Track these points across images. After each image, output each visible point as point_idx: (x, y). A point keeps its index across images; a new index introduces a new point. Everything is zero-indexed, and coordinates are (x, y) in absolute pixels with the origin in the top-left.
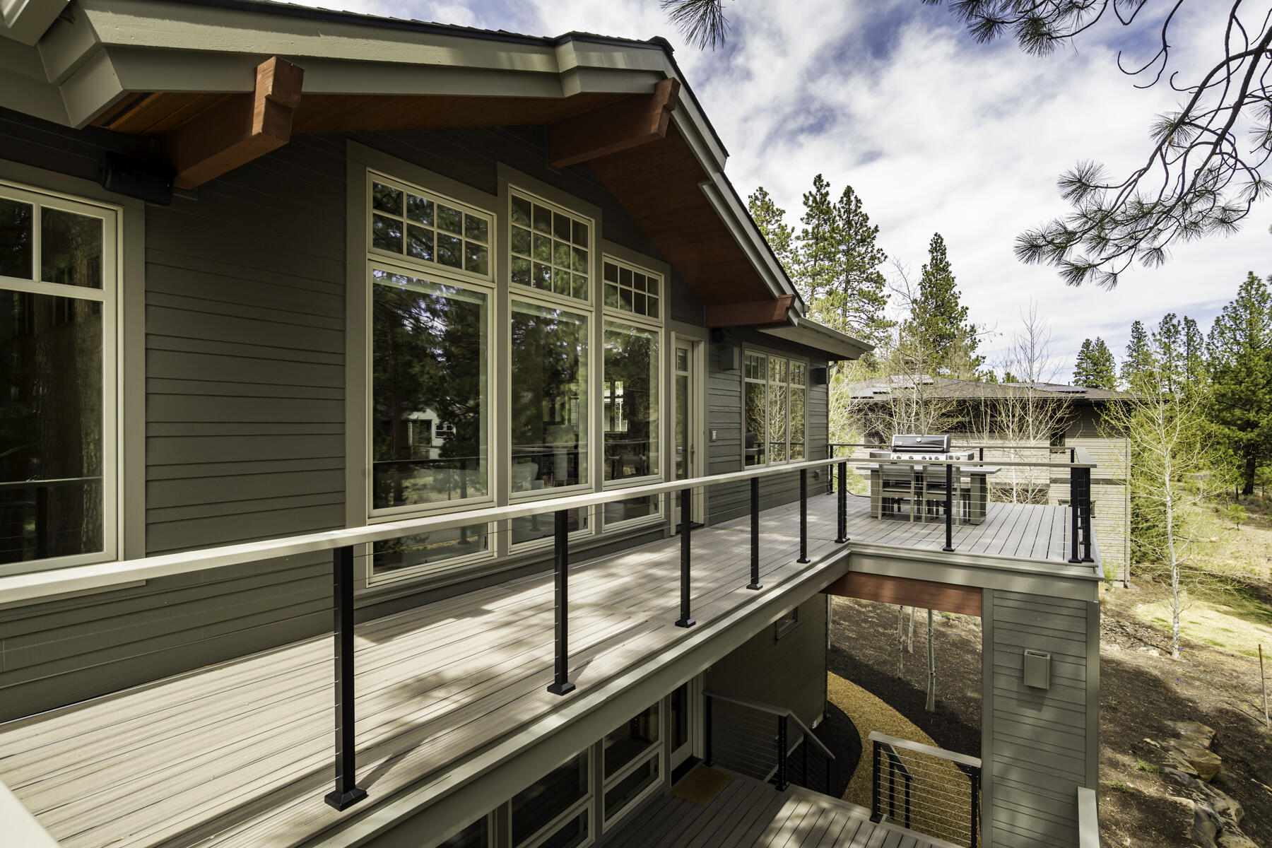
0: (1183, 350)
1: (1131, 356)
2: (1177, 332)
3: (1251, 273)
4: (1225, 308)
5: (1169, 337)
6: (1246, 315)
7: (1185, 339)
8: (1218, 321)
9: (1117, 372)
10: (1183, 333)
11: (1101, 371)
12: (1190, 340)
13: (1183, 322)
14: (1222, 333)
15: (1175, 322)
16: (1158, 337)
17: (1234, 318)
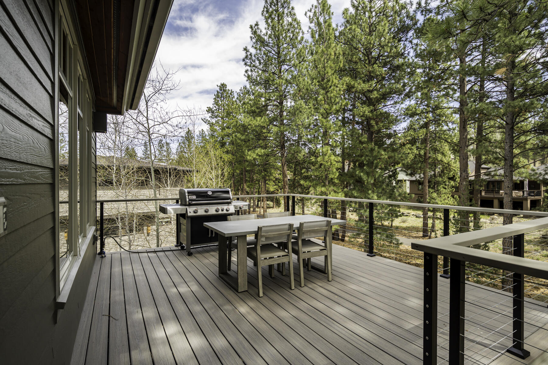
3: (189, 129)
10: (165, 147)
13: (165, 143)
17: (184, 143)
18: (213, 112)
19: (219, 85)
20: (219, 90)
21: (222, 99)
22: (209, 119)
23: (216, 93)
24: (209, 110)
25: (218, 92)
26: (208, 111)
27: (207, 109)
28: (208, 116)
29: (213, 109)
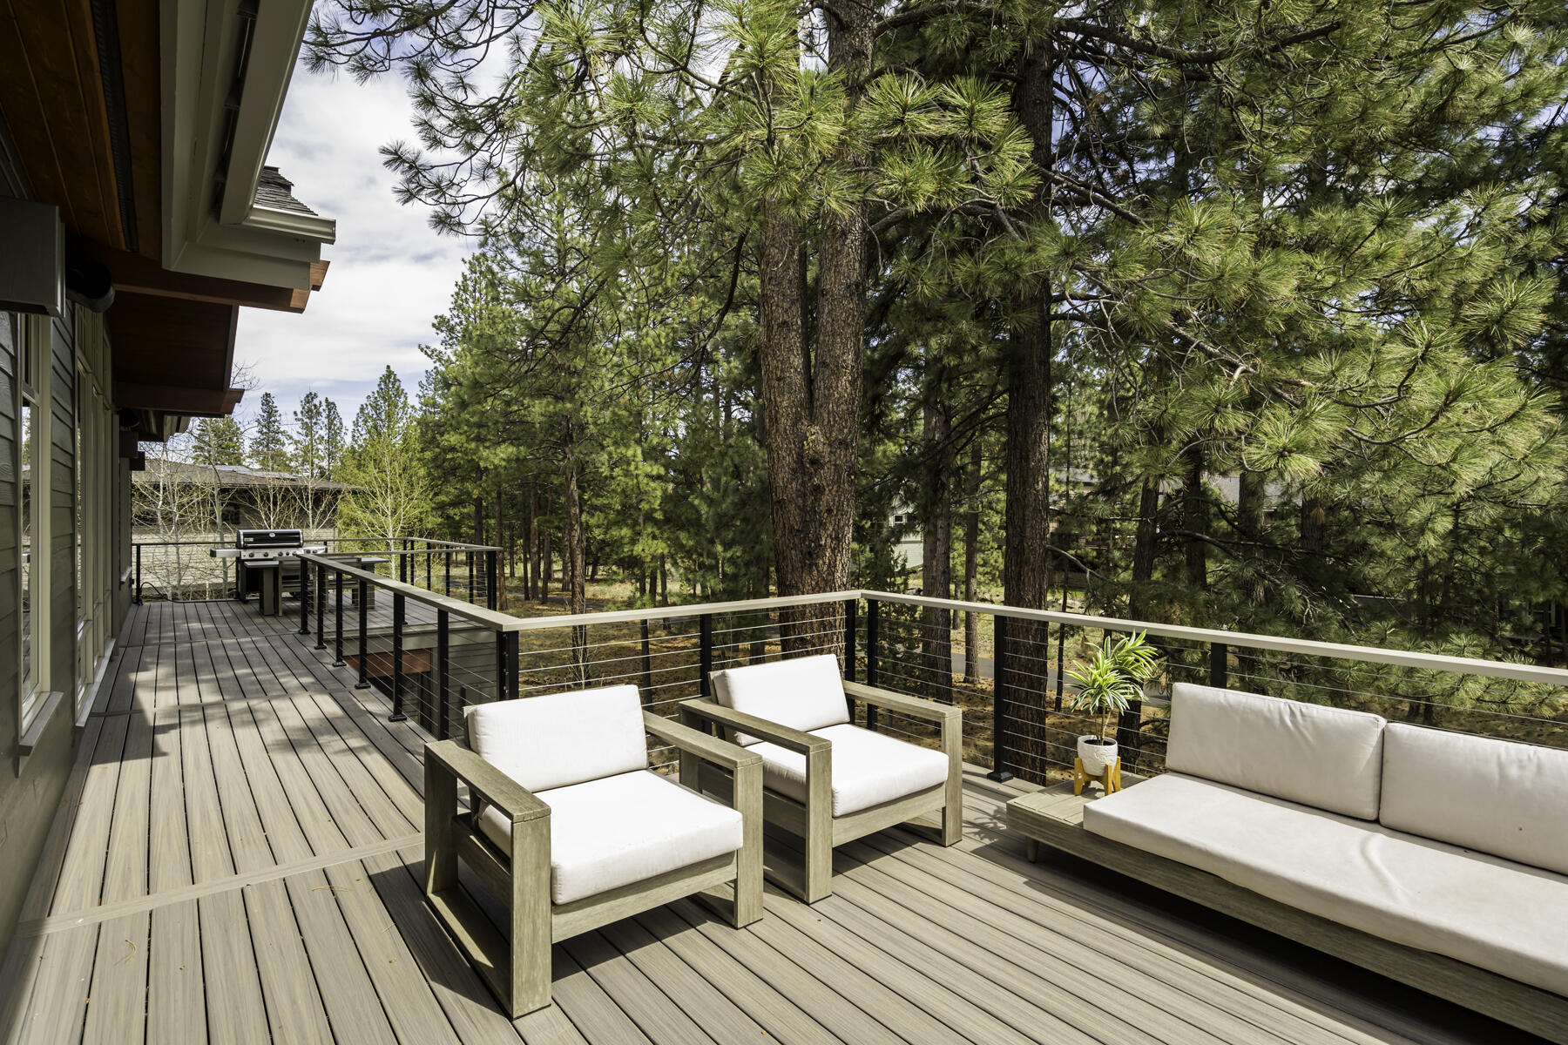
0: (324, 433)
1: (261, 432)
2: (319, 413)
3: (388, 367)
4: (368, 397)
5: (310, 418)
6: (384, 406)
7: (326, 421)
8: (362, 409)
9: (246, 448)
10: (324, 415)
11: (228, 447)
12: (331, 422)
13: (324, 404)
14: (366, 422)
15: (316, 402)
16: (300, 416)
17: (375, 408)
18: (451, 330)
19: (469, 258)
20: (467, 273)
21: (478, 295)
22: (442, 348)
23: (460, 280)
24: (441, 324)
25: (464, 276)
26: (437, 327)
27: (435, 321)
28: (436, 341)
29: (452, 323)
